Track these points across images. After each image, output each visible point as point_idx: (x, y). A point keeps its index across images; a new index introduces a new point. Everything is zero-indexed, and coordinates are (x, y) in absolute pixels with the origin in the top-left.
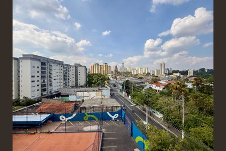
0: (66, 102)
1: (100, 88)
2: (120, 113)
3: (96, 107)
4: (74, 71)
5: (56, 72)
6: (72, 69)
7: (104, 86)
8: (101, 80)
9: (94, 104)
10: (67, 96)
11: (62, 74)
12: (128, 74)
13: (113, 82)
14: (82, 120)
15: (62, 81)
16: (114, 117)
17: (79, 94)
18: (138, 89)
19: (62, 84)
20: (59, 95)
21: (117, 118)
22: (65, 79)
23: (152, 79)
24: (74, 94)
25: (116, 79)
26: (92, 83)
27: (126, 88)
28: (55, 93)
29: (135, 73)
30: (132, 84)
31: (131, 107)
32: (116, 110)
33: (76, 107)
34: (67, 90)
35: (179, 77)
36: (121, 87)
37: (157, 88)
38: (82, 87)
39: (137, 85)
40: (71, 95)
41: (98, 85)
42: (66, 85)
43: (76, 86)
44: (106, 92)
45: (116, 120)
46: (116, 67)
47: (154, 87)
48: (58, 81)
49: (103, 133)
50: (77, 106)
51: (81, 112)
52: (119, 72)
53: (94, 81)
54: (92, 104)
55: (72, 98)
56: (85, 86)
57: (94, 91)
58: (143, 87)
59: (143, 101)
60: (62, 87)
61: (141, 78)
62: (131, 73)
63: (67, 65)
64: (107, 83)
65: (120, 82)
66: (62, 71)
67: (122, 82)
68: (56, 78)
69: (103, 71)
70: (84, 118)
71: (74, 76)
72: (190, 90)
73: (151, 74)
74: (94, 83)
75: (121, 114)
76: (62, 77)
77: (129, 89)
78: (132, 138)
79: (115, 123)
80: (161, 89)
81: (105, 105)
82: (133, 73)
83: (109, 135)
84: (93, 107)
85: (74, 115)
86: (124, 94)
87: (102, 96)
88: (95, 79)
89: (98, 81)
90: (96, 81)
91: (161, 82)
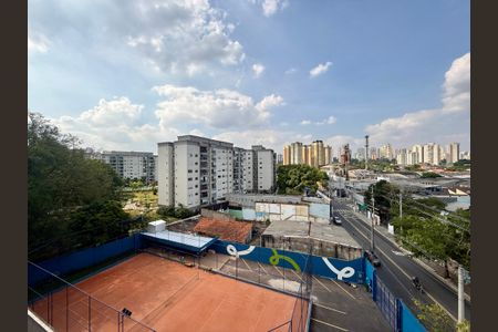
0: (237, 220)
1: (306, 199)
2: (359, 265)
3: (296, 240)
4: (251, 161)
5: (222, 163)
6: (247, 156)
7: (314, 195)
8: (308, 179)
9: (293, 232)
10: (240, 208)
11: (231, 167)
12: (383, 164)
13: (337, 186)
14: (267, 263)
15: (231, 179)
16: (341, 274)
17: (262, 207)
18: (423, 209)
19: (231, 185)
20: (226, 205)
21: (351, 279)
22: (235, 177)
24: (251, 207)
25: (348, 178)
26: (287, 186)
27: (377, 203)
28: (219, 202)
30: (398, 192)
31: (393, 256)
32: (346, 256)
33: (255, 233)
34: (238, 196)
36: (361, 199)
38: (265, 192)
39: (416, 197)
40: (246, 207)
41: (301, 190)
42: (237, 188)
43: (255, 190)
44: (320, 209)
45: (346, 281)
46: (346, 148)
48: (225, 179)
49: (313, 306)
50: (257, 231)
51: (264, 245)
52: (356, 161)
53: (290, 182)
54: (287, 232)
55: (247, 214)
56: (273, 191)
57: (290, 203)
58: (441, 205)
59: (440, 246)
60: (230, 191)
61: (433, 176)
62: (394, 161)
63: (239, 149)
64: (321, 187)
65: (359, 186)
66: (231, 161)
67: (365, 185)
68: (221, 174)
69: (313, 159)
70: (271, 260)
71: (251, 170)
74: (291, 187)
75: (364, 270)
76: (231, 173)
77: (388, 205)
79: (344, 290)
81: (319, 238)
82: (399, 163)
83: (329, 316)
85: (252, 248)
86: (371, 218)
87: (310, 216)
88: (293, 177)
89: (300, 181)
90: (297, 181)
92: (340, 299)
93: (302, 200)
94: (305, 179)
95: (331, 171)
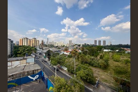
1: (25, 57)
2: (40, 74)
3: (16, 74)
21: (38, 78)
23: (65, 49)
26: (18, 54)
27: (48, 55)
29: (56, 46)
35: (77, 47)
41: (24, 55)
46: (43, 41)
47: (65, 53)
53: (19, 52)
57: (18, 60)
61: (59, 48)
62: (54, 45)
67: (45, 51)
72: (80, 53)
73: (65, 46)
74: (20, 54)
79: (35, 83)
80: (69, 54)
84: (13, 76)
86: (47, 59)
88: (21, 50)
89: (24, 51)
90: (22, 52)
91: (69, 50)
92: (33, 86)
93: (23, 58)
94: (26, 51)
95: (38, 47)
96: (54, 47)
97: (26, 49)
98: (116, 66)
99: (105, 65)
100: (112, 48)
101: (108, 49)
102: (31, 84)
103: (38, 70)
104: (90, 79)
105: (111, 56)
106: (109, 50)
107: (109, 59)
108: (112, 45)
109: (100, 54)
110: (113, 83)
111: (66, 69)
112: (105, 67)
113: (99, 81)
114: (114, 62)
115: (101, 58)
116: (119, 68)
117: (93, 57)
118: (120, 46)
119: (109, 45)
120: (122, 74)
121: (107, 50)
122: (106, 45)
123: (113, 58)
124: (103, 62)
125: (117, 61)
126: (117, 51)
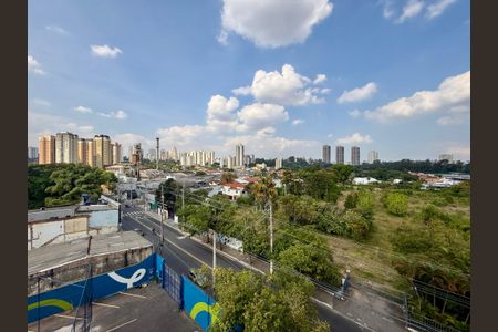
1: (83, 208)
2: (150, 263)
3: (64, 269)
7: (96, 201)
8: (87, 182)
12: (171, 165)
13: (127, 188)
21: (142, 281)
23: (224, 176)
25: (139, 179)
26: (49, 195)
29: (189, 164)
36: (152, 198)
37: (233, 193)
41: (74, 198)
45: (137, 285)
46: (138, 147)
47: (227, 190)
52: (148, 161)
53: (54, 189)
57: (56, 219)
61: (202, 174)
67: (156, 184)
69: (94, 158)
73: (221, 165)
74: (56, 195)
75: (155, 265)
78: (184, 314)
79: (134, 296)
80: (239, 194)
82: (182, 164)
84: (51, 273)
86: (161, 214)
87: (89, 229)
88: (59, 181)
89: (74, 186)
90: (66, 187)
91: (238, 180)
92: (130, 306)
93: (77, 211)
94: (82, 183)
95: (120, 171)
96: (180, 168)
97: (82, 179)
98: (399, 230)
99: (364, 228)
100: (381, 171)
101: (366, 176)
102: (122, 301)
103: (141, 250)
104: (323, 271)
105: (378, 198)
106: (373, 180)
107: (374, 210)
108: (378, 161)
109: (346, 193)
110: (389, 282)
111: (236, 245)
112: (365, 235)
113: (348, 278)
114: (389, 219)
115: (350, 204)
116: (408, 235)
117: (323, 204)
118: (404, 167)
119: (371, 162)
120: (418, 252)
121: (364, 181)
122: (361, 162)
123: (385, 206)
124: (358, 217)
125: (398, 215)
126: (397, 181)
